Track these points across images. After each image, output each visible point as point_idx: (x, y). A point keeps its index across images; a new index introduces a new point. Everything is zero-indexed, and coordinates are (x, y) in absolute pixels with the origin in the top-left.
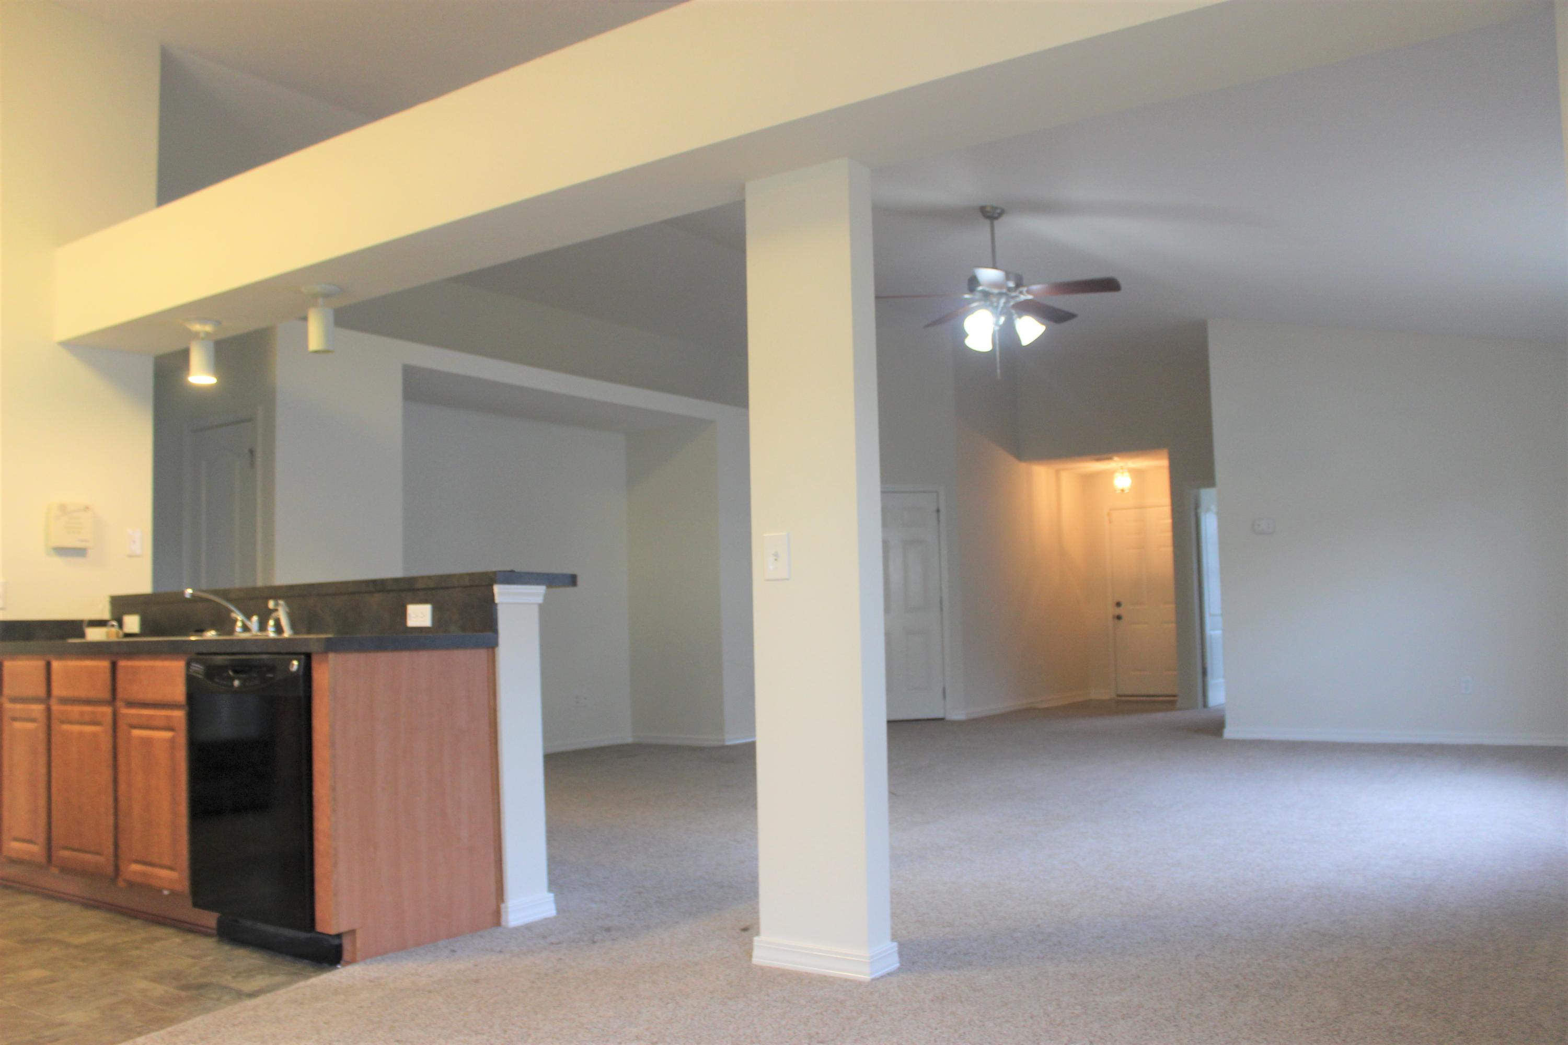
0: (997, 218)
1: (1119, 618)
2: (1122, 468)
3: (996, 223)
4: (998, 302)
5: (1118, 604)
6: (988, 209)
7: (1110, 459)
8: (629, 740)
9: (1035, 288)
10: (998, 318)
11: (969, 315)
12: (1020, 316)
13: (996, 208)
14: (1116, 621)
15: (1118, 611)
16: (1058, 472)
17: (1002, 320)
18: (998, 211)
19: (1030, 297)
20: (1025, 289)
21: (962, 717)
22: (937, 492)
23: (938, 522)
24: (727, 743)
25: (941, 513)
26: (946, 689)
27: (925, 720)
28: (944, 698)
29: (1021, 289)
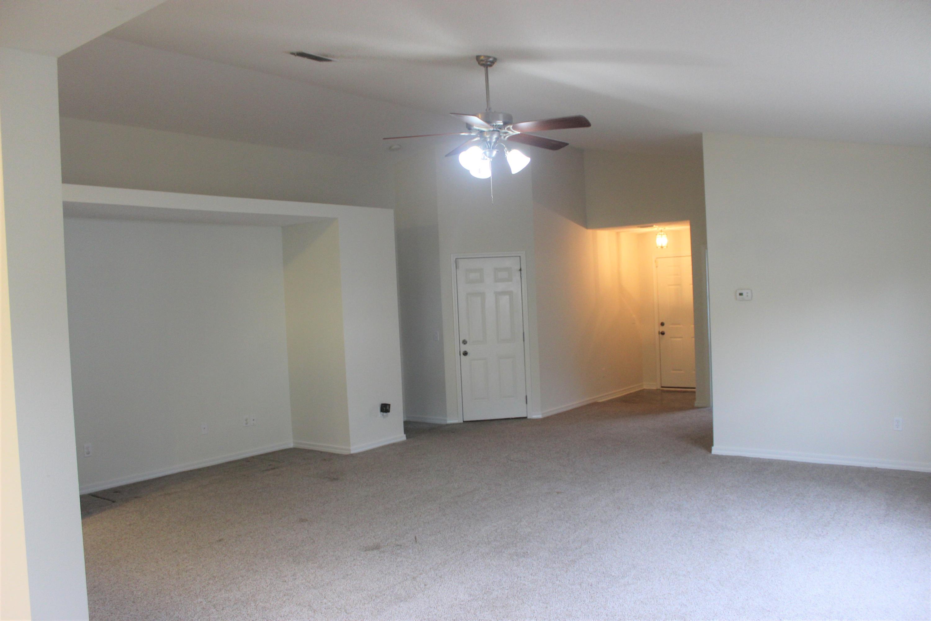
0: (491, 66)
1: (663, 333)
2: (661, 231)
3: (489, 68)
4: (491, 138)
5: (662, 324)
6: (482, 58)
7: (652, 226)
8: (291, 446)
9: (525, 125)
10: (491, 152)
11: (462, 151)
12: (510, 150)
13: (489, 57)
14: (661, 335)
15: (662, 329)
16: (618, 234)
17: (495, 153)
18: (491, 59)
19: (518, 133)
20: (512, 126)
21: (539, 416)
22: (520, 257)
23: (521, 278)
24: (352, 452)
25: (522, 272)
26: (528, 396)
27: (512, 419)
28: (527, 403)
29: (508, 126)
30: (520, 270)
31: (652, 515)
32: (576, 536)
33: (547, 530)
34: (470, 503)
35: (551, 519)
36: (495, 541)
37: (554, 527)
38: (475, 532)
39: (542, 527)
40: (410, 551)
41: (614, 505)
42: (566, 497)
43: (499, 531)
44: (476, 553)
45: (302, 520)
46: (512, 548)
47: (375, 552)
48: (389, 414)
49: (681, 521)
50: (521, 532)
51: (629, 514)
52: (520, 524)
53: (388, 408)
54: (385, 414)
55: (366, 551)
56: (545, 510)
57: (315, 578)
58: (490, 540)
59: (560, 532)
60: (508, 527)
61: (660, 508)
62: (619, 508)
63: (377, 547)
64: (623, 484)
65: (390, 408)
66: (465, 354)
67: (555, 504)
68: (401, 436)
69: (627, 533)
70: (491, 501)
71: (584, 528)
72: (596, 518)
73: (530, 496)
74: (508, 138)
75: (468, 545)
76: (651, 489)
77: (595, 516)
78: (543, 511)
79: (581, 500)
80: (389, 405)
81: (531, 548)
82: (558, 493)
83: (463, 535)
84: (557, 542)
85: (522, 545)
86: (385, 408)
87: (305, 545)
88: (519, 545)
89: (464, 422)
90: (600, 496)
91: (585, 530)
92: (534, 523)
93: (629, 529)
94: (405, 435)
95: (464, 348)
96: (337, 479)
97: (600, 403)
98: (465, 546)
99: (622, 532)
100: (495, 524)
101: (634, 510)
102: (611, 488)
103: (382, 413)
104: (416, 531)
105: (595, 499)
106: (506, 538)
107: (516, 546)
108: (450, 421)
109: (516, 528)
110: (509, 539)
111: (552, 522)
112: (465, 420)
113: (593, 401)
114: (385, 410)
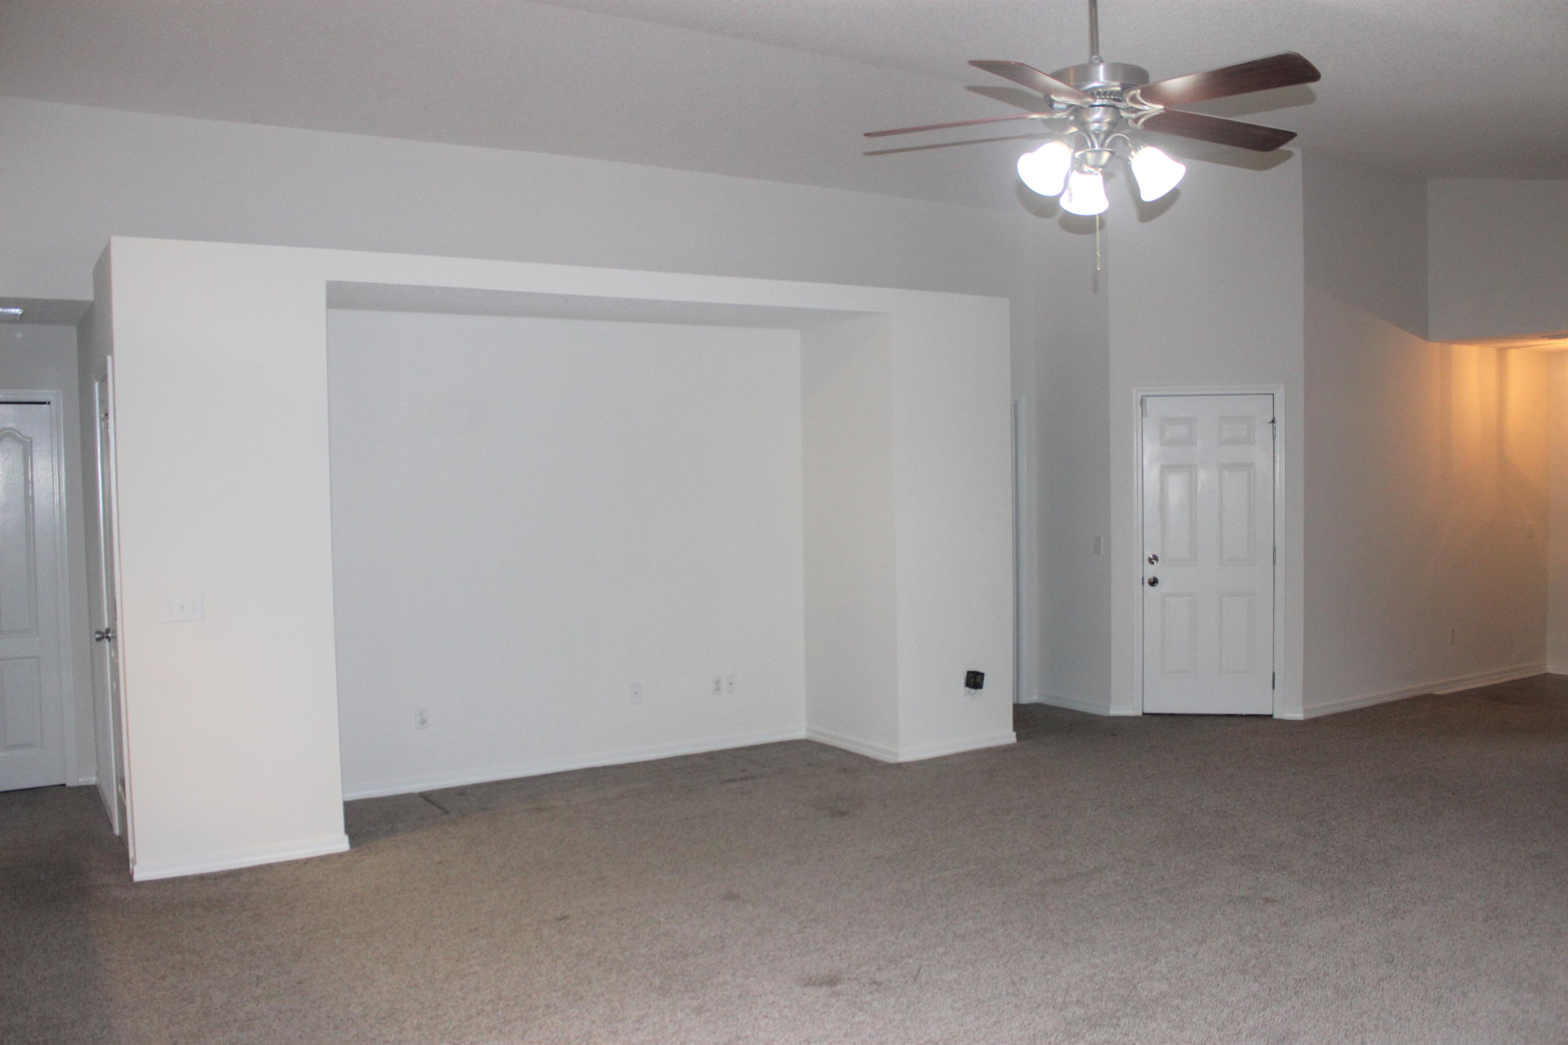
8: (802, 735)
10: (1098, 156)
12: (1139, 149)
19: (1158, 107)
20: (1139, 91)
21: (1298, 715)
22: (1273, 395)
23: (1274, 439)
24: (902, 759)
25: (1277, 425)
26: (1276, 674)
27: (1242, 715)
28: (1274, 687)
29: (1132, 93)
30: (1273, 421)
31: (1464, 993)
32: (1261, 1020)
33: (1202, 994)
34: (1070, 901)
35: (1223, 966)
36: (1077, 1003)
37: (1221, 987)
38: (1045, 975)
39: (1196, 983)
40: (892, 1001)
41: (1382, 952)
42: (1281, 912)
43: (1099, 979)
44: (1023, 1028)
45: (730, 896)
46: (1105, 1028)
47: (824, 990)
48: (979, 691)
49: (1536, 1022)
50: (1143, 989)
51: (1410, 981)
52: (1149, 968)
53: (978, 680)
54: (973, 691)
55: (806, 985)
56: (1221, 941)
57: (674, 1033)
58: (1068, 1000)
59: (1230, 1004)
60: (1122, 973)
61: (1492, 977)
62: (1390, 961)
63: (832, 981)
64: (1422, 899)
65: (982, 679)
66: (1154, 582)
67: (1248, 928)
68: (1006, 735)
69: (1386, 1032)
70: (1115, 902)
71: (1289, 1002)
72: (1327, 978)
73: (1203, 901)
74: (1145, 123)
75: (1016, 1006)
76: (1486, 920)
77: (1326, 974)
78: (1215, 943)
79: (1311, 926)
80: (982, 675)
81: (1148, 1034)
82: (1267, 900)
83: (1016, 978)
84: (1212, 1029)
85: (1131, 1024)
86: (974, 680)
87: (703, 953)
88: (1125, 1024)
89: (1144, 714)
90: (1358, 921)
91: (1289, 1007)
92: (1182, 970)
93: (1394, 1021)
94: (1014, 734)
95: (1151, 571)
96: (842, 814)
97: (1439, 696)
98: (1011, 1005)
99: (1376, 1027)
100: (1098, 961)
101: (1424, 971)
102: (1390, 905)
103: (968, 689)
104: (930, 954)
105: (1342, 928)
106: (1104, 999)
107: (1117, 1025)
108: (1116, 711)
109: (1138, 976)
110: (1110, 1005)
111: (1224, 974)
112: (1146, 711)
113: (1427, 691)
114: (972, 684)
